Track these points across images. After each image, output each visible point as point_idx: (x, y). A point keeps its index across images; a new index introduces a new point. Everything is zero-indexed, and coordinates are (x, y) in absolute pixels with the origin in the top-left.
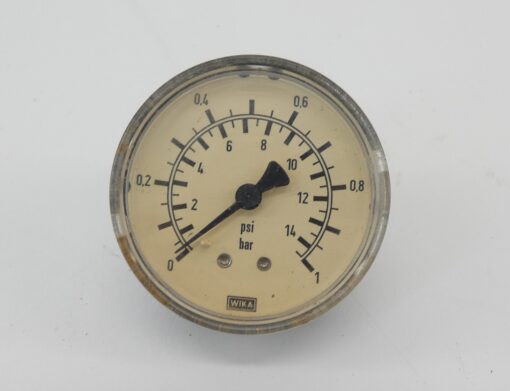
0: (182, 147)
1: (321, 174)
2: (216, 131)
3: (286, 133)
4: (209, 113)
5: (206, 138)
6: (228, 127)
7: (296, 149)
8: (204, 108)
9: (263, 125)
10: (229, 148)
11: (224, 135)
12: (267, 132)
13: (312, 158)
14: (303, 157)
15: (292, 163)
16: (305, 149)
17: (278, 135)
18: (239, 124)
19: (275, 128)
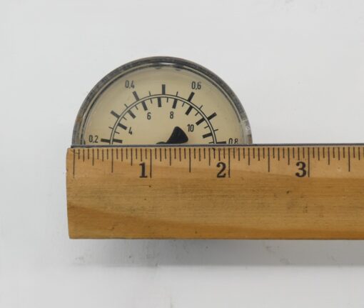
0: (118, 117)
1: (210, 134)
2: (140, 106)
3: (187, 107)
4: (135, 93)
5: (134, 111)
6: (148, 103)
7: (193, 118)
8: (132, 90)
9: (171, 101)
10: (149, 117)
11: (145, 108)
12: (174, 106)
13: (204, 124)
14: (198, 123)
15: (191, 128)
16: (199, 117)
17: (181, 108)
18: (155, 101)
19: (179, 103)
